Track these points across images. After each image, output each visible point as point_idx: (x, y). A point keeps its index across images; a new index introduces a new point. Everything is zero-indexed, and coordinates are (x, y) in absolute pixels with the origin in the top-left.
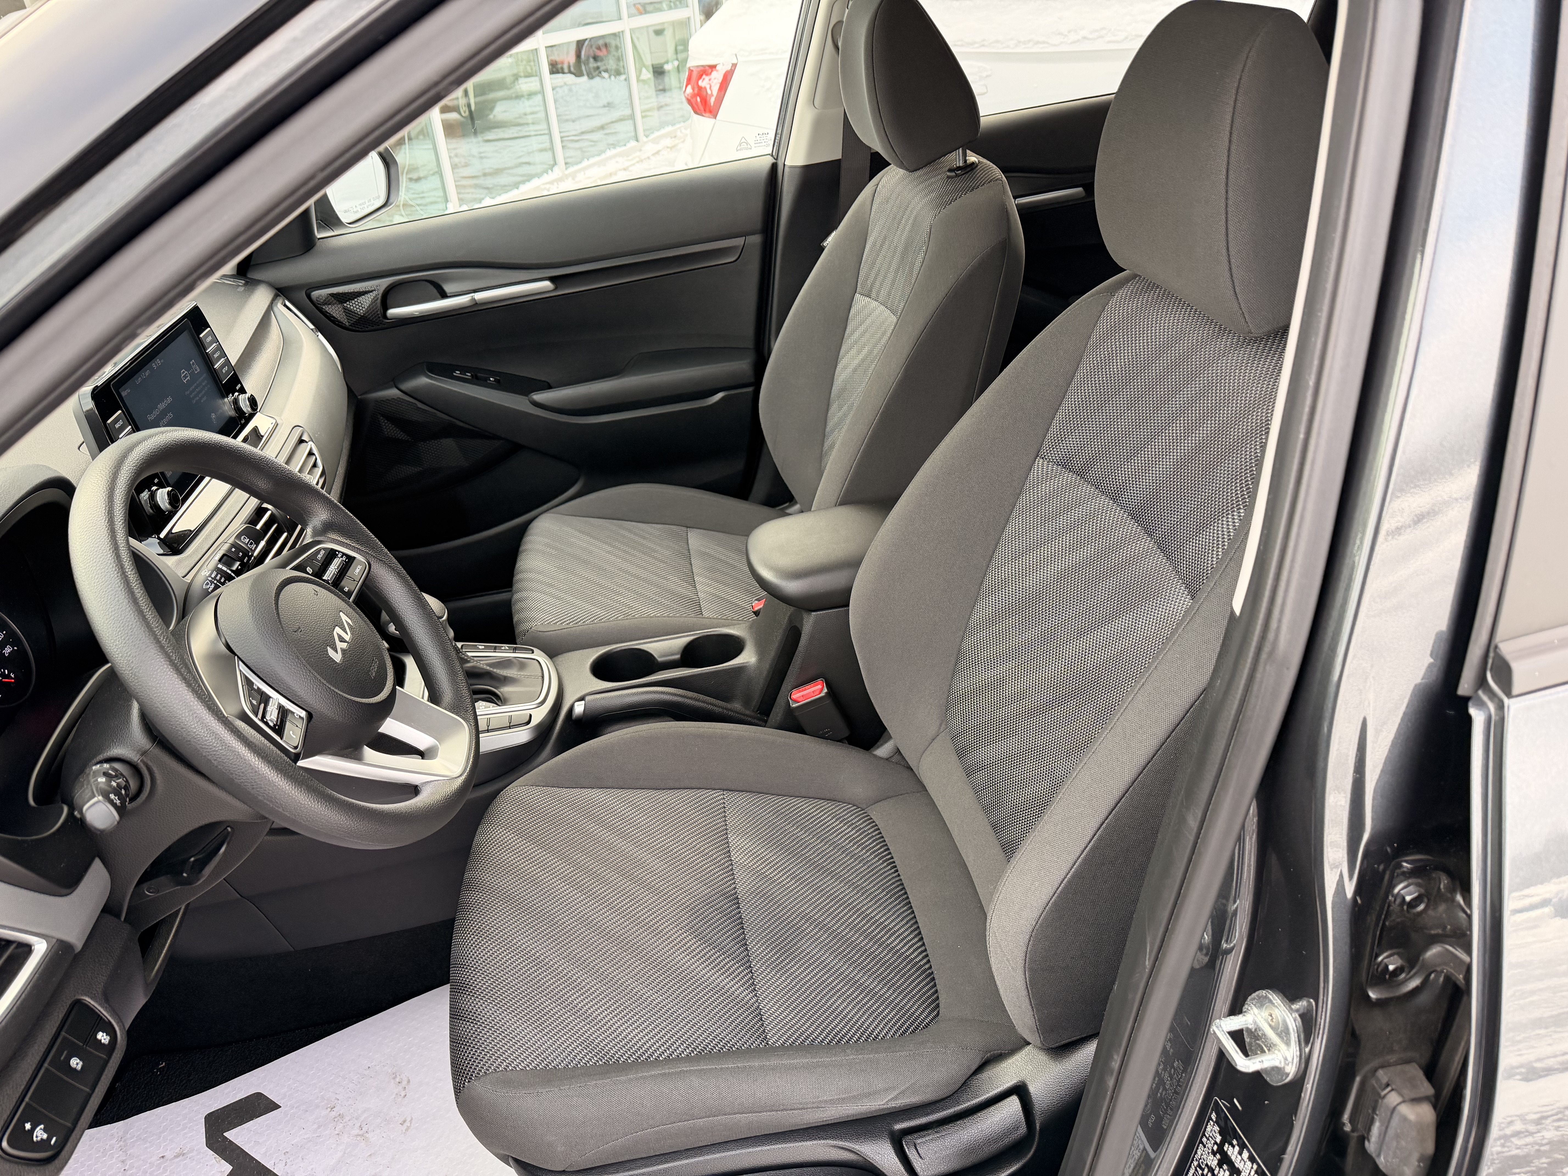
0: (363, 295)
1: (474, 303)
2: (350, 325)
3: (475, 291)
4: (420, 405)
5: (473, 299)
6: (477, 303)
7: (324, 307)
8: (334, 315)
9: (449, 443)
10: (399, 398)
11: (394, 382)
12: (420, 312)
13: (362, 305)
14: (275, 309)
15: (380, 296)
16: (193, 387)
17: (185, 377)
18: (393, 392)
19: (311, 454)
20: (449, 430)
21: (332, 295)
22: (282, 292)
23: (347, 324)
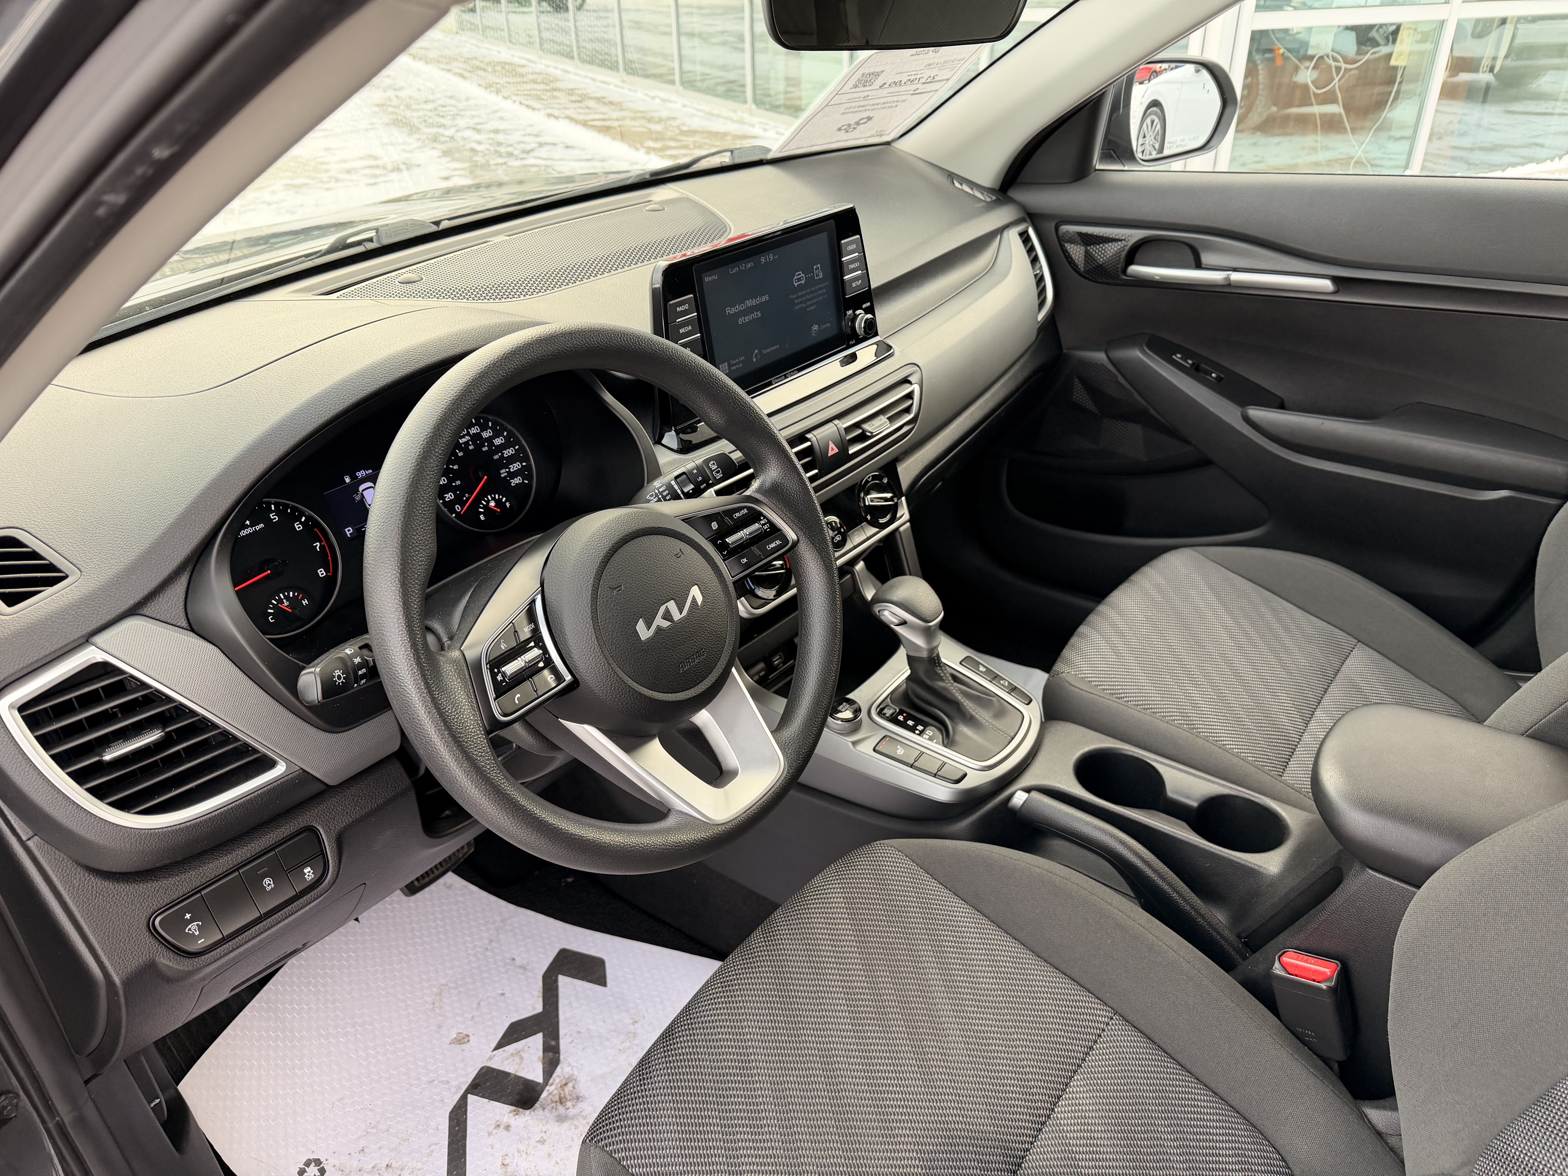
0: (1111, 242)
1: (1228, 283)
2: (1085, 272)
3: (1235, 270)
4: (1121, 379)
5: (1228, 278)
6: (1230, 284)
7: (1066, 245)
8: (1073, 256)
9: (1135, 430)
10: (1103, 365)
11: (1107, 345)
12: (1162, 276)
13: (1107, 253)
14: (1005, 234)
15: (1127, 248)
16: (804, 292)
17: (799, 280)
18: (1100, 356)
19: (910, 396)
20: (1138, 416)
21: (1080, 234)
22: (1032, 216)
23: (1082, 269)
